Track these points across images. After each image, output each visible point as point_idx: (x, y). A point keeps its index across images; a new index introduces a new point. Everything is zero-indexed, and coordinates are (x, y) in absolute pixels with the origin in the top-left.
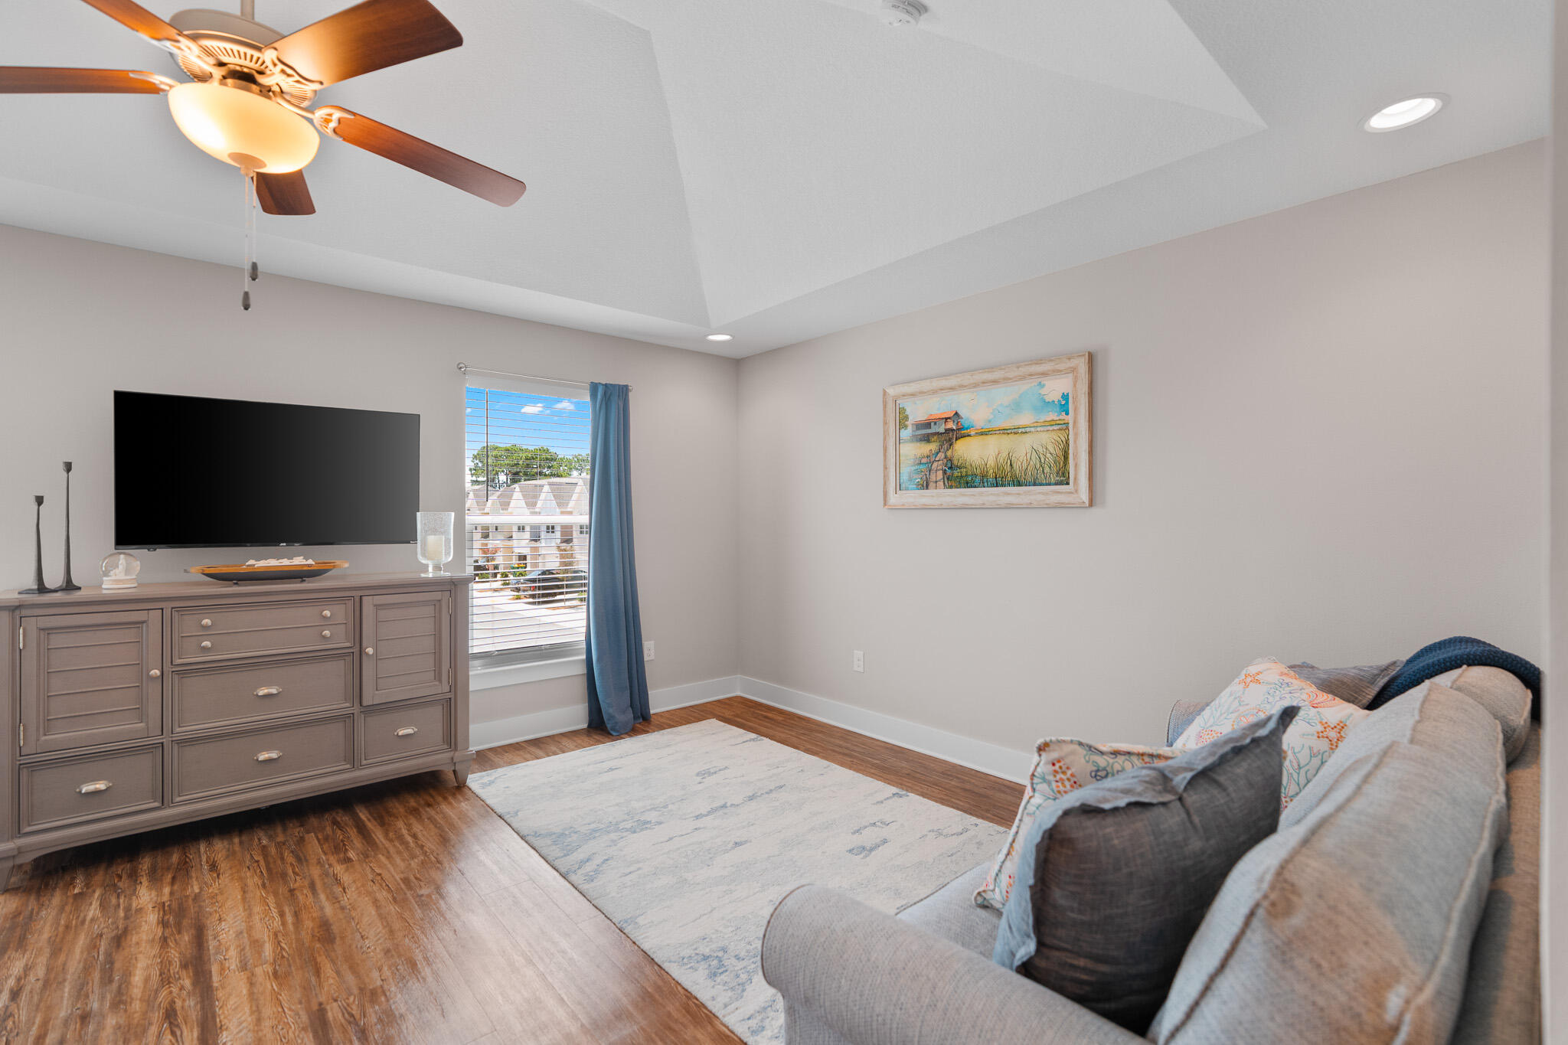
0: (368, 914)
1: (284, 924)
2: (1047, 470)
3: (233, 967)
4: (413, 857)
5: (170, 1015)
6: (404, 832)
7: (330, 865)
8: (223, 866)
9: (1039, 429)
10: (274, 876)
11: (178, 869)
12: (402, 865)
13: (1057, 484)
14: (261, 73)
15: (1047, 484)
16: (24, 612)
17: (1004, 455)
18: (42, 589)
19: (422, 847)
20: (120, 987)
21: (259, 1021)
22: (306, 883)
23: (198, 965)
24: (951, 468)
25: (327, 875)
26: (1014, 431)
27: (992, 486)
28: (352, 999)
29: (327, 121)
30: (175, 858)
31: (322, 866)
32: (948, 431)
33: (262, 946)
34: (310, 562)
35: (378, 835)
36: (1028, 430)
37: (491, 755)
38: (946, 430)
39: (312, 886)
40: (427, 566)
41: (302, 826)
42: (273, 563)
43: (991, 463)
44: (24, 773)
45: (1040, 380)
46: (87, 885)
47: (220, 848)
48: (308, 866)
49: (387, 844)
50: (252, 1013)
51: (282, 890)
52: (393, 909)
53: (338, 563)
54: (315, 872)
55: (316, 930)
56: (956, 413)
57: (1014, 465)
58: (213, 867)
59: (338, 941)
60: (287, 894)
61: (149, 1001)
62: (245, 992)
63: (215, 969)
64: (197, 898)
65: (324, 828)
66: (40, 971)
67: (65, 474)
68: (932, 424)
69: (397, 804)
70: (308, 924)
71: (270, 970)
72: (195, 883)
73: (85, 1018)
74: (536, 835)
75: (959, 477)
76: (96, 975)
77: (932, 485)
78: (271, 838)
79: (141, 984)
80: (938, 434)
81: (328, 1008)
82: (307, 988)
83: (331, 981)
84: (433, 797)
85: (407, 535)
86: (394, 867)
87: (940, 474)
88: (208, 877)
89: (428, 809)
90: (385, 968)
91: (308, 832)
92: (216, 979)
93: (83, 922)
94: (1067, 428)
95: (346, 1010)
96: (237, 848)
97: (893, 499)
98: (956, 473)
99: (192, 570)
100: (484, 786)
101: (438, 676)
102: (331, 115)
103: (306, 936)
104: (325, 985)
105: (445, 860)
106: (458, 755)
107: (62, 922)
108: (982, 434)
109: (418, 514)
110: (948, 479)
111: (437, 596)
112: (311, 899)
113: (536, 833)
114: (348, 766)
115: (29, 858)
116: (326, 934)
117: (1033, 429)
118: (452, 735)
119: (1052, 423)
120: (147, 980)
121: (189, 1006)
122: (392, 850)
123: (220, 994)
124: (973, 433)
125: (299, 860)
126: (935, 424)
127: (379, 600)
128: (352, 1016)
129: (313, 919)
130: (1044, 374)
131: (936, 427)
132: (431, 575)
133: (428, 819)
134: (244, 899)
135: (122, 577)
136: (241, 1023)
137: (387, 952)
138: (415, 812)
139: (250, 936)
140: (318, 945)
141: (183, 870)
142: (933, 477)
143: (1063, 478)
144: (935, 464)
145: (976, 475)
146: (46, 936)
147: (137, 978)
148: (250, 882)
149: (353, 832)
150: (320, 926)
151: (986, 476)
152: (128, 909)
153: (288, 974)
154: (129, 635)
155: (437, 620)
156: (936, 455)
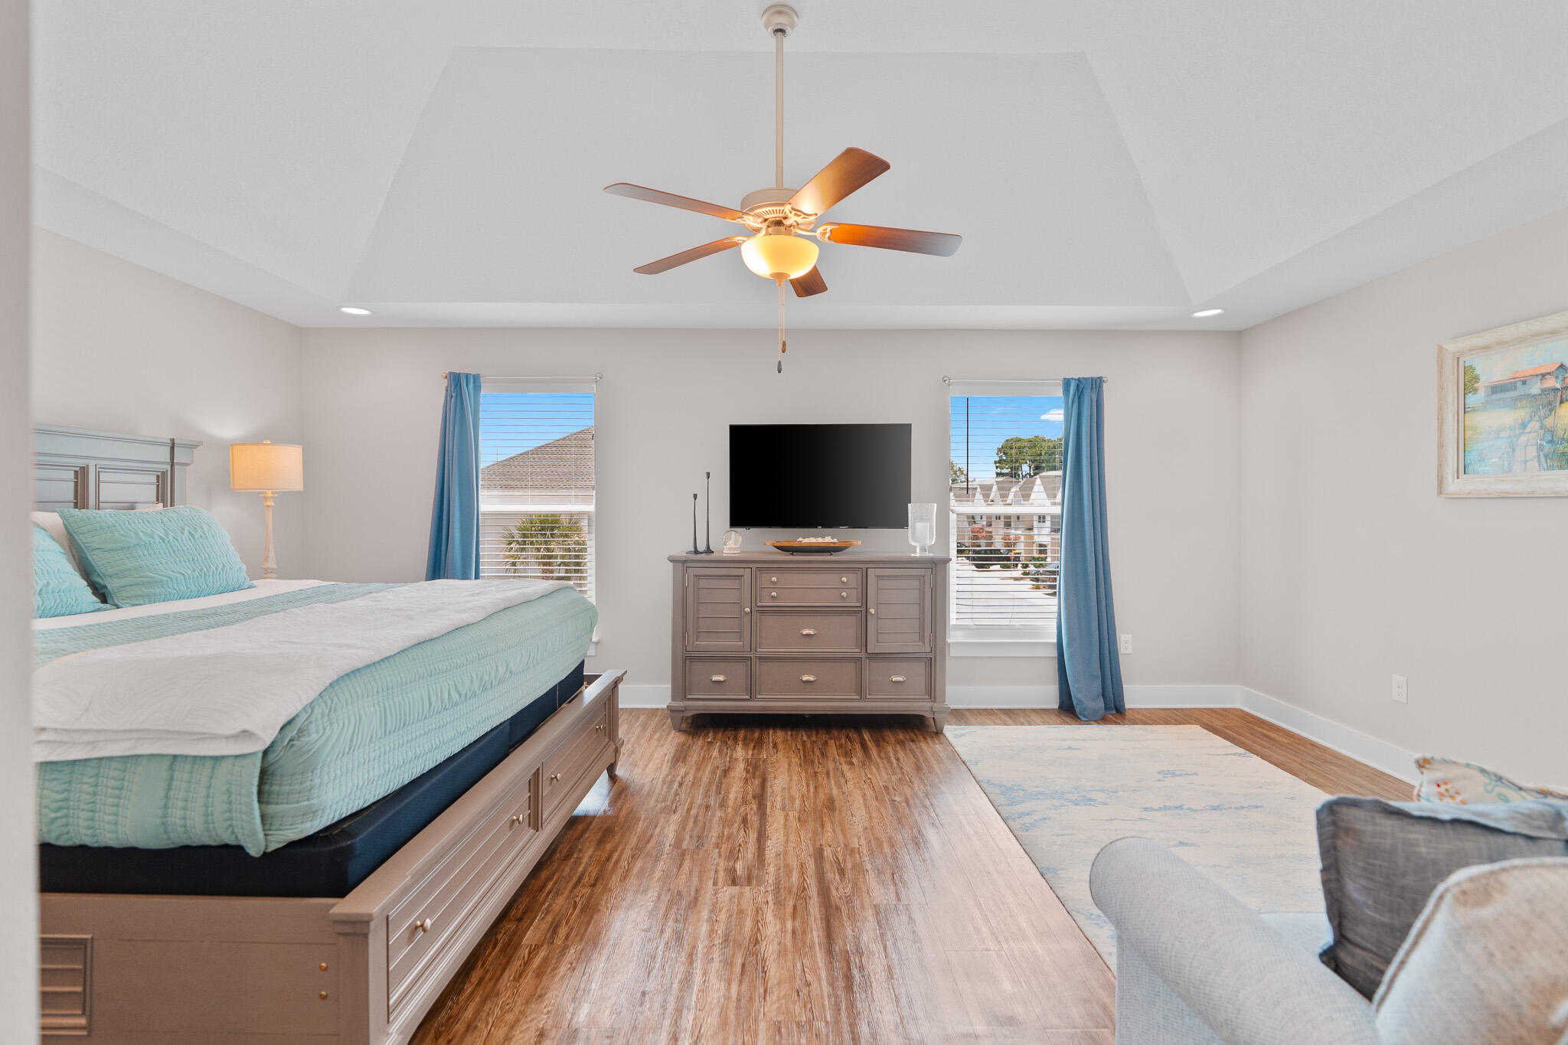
0: (858, 802)
1: (808, 791)
3: (778, 807)
4: (894, 773)
5: (745, 821)
6: (892, 755)
7: (840, 764)
8: (781, 746)
10: (807, 761)
11: (757, 742)
12: (886, 777)
14: (785, 218)
16: (689, 564)
18: (696, 552)
19: (902, 768)
20: (723, 798)
21: (787, 841)
22: (825, 770)
23: (761, 799)
24: (1552, 442)
25: (838, 769)
28: (839, 849)
29: (824, 234)
30: (756, 735)
31: (836, 763)
32: (1546, 391)
33: (795, 799)
34: (835, 540)
35: (874, 752)
37: (968, 714)
38: (1544, 390)
39: (828, 774)
40: (916, 547)
41: (828, 733)
42: (812, 540)
44: (688, 661)
46: (714, 738)
47: (779, 736)
48: (827, 759)
49: (878, 760)
50: (784, 836)
51: (810, 771)
52: (874, 803)
53: (854, 542)
54: (831, 766)
55: (826, 801)
56: (1562, 366)
58: (775, 746)
59: (837, 811)
60: (813, 775)
61: (736, 810)
62: (782, 822)
63: (769, 805)
64: (765, 761)
65: (840, 739)
66: (691, 777)
67: (706, 479)
68: (1519, 384)
69: (890, 735)
70: (822, 796)
71: (797, 815)
72: (764, 752)
73: (707, 807)
74: (989, 783)
75: (1564, 453)
76: (714, 788)
77: (1517, 465)
78: (809, 737)
79: (733, 799)
80: (1529, 396)
81: (825, 849)
82: (815, 833)
83: (829, 834)
84: (915, 735)
85: (901, 522)
86: (881, 776)
87: (1532, 451)
88: (771, 751)
89: (911, 743)
90: (862, 838)
91: (831, 739)
92: (768, 810)
93: (711, 757)
95: (835, 853)
96: (789, 738)
97: (1453, 486)
98: (1561, 448)
99: (768, 543)
100: (956, 736)
101: (922, 638)
102: (826, 229)
103: (820, 804)
104: (826, 835)
105: (916, 782)
106: (936, 706)
107: (702, 755)
109: (909, 505)
110: (1546, 456)
111: (922, 572)
112: (825, 781)
113: (989, 781)
114: (858, 697)
115: (689, 714)
116: (831, 804)
118: (932, 690)
120: (736, 799)
121: (754, 819)
122: (881, 765)
123: (770, 819)
125: (822, 754)
126: (1524, 383)
127: (879, 572)
128: (838, 859)
129: (825, 794)
131: (1526, 387)
132: (918, 555)
133: (910, 750)
134: (789, 769)
135: (733, 546)
136: (778, 839)
137: (865, 829)
138: (901, 743)
139: (789, 792)
140: (825, 810)
141: (759, 744)
142: (1520, 455)
144: (1524, 439)
146: (694, 760)
147: (732, 796)
148: (793, 760)
149: (858, 746)
150: (828, 800)
152: (731, 757)
153: (806, 821)
154: (734, 584)
155: (922, 590)
156: (1524, 426)
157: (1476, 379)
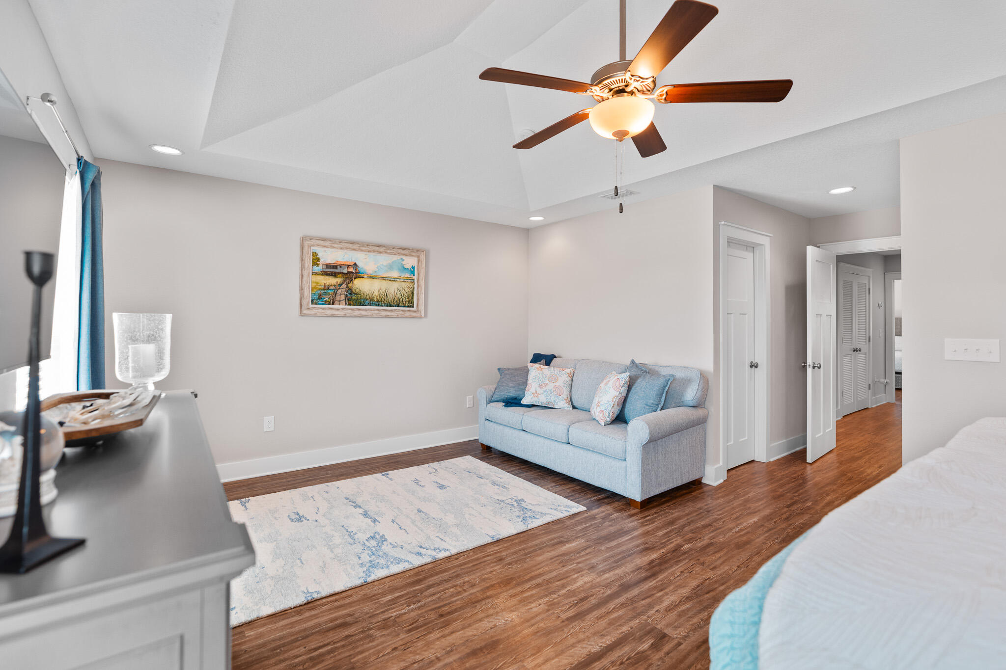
2: (404, 300)
9: (401, 280)
13: (408, 307)
15: (404, 307)
17: (383, 290)
24: (350, 294)
26: (389, 279)
27: (376, 305)
32: (349, 273)
36: (396, 280)
38: (348, 272)
43: (376, 293)
45: (402, 257)
56: (355, 264)
57: (388, 296)
68: (338, 267)
75: (355, 299)
77: (336, 302)
80: (342, 273)
87: (343, 297)
94: (414, 282)
97: (307, 309)
98: (354, 297)
108: (371, 278)
110: (348, 300)
117: (398, 280)
119: (407, 278)
124: (365, 276)
126: (341, 267)
130: (405, 255)
131: (342, 269)
142: (338, 298)
143: (411, 305)
144: (340, 291)
145: (366, 299)
151: (372, 300)
156: (340, 285)
157: (318, 259)
